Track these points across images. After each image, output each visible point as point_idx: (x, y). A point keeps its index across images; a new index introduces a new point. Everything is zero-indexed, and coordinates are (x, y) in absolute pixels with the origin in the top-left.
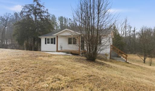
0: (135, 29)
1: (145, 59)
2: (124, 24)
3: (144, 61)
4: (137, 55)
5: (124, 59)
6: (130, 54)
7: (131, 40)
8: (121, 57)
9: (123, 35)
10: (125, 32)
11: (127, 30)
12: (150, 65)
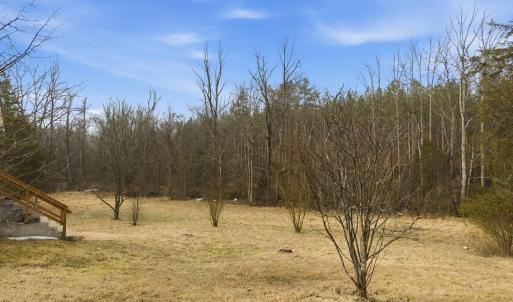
0: (85, 103)
1: (118, 205)
2: (48, 79)
3: (117, 211)
4: (93, 192)
5: (53, 224)
6: (67, 190)
7: (70, 139)
8: (37, 220)
9: (42, 119)
10: (49, 108)
11: (59, 103)
12: (135, 224)
